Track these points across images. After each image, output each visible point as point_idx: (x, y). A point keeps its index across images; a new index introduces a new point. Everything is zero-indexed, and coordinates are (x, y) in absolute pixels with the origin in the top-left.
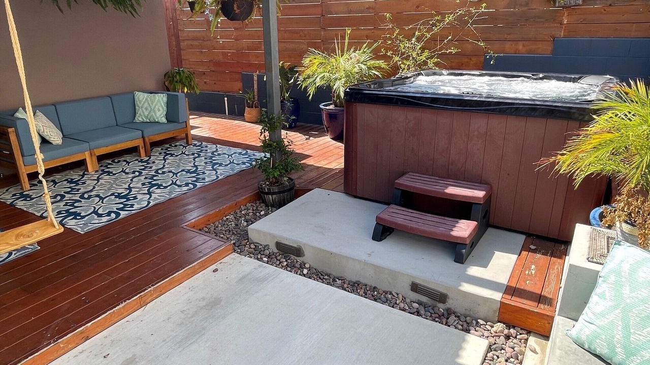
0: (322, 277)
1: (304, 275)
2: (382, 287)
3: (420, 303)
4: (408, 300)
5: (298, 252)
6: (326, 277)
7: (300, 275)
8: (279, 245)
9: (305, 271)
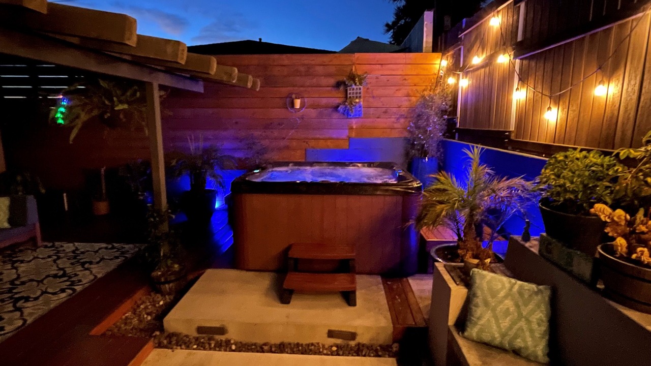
0: (249, 348)
1: (234, 351)
2: (304, 342)
3: (337, 346)
4: (326, 346)
5: (222, 330)
6: (253, 347)
7: (229, 351)
8: (200, 330)
9: (234, 347)
